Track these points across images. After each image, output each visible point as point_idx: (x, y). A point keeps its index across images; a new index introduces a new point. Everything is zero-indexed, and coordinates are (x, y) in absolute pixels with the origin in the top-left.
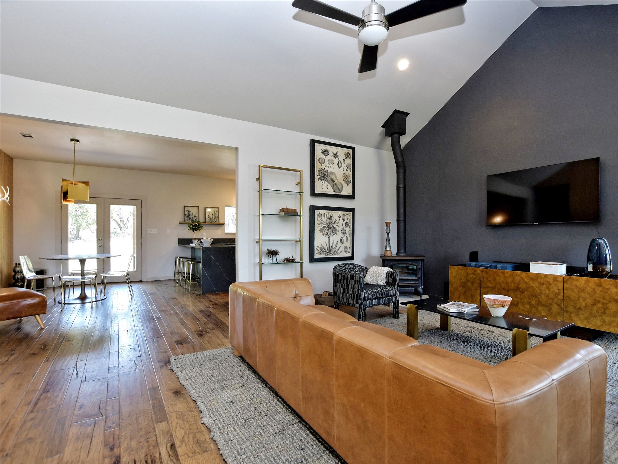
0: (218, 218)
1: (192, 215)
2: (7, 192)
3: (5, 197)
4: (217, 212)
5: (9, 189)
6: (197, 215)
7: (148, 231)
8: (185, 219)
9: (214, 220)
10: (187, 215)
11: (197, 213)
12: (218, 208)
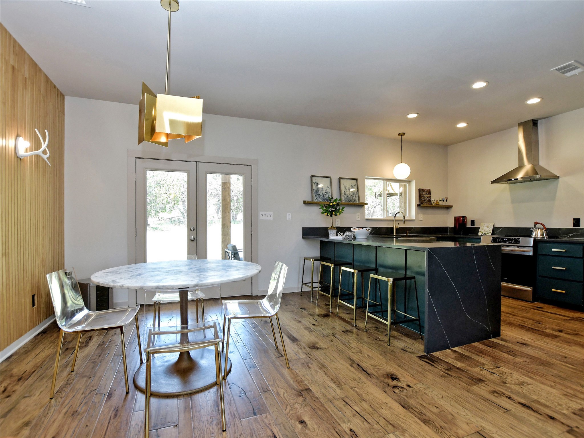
0: (357, 195)
1: (322, 191)
2: (44, 140)
3: (42, 149)
4: (355, 185)
5: (49, 136)
6: (329, 190)
7: (261, 216)
8: (312, 197)
9: (351, 198)
10: (315, 191)
11: (330, 187)
12: (356, 180)
